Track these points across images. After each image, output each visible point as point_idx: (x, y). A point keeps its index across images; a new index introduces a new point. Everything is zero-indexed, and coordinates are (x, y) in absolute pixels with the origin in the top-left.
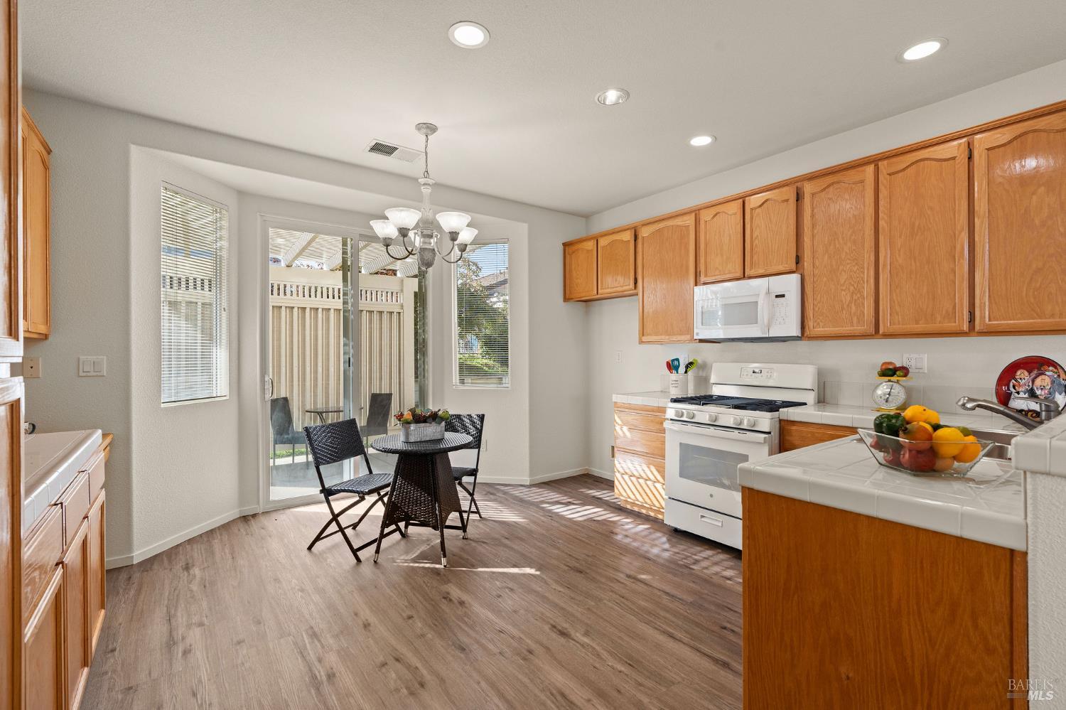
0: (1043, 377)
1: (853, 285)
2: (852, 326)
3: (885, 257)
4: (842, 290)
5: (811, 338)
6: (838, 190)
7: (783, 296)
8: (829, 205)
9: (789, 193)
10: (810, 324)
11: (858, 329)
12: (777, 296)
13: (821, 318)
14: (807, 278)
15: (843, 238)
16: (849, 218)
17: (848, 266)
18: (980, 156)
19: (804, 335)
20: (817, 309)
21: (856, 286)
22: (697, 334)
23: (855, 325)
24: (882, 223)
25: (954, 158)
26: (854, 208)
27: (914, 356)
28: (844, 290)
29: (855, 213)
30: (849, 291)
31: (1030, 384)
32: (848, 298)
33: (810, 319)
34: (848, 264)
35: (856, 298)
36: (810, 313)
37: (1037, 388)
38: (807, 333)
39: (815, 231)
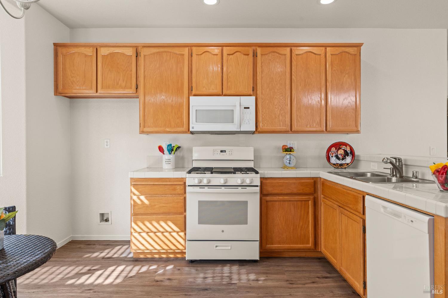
0: (341, 150)
1: (280, 106)
2: (281, 127)
3: (295, 94)
4: (276, 108)
5: (260, 132)
6: (274, 56)
7: (248, 108)
8: (269, 63)
9: (250, 50)
10: (261, 125)
11: (284, 128)
12: (245, 108)
13: (266, 122)
14: (259, 99)
15: (276, 82)
16: (279, 71)
17: (279, 96)
18: (329, 57)
19: (257, 131)
20: (263, 117)
21: (281, 106)
22: (193, 128)
23: (281, 126)
24: (293, 77)
25: (320, 55)
26: (281, 67)
27: (292, 142)
28: (277, 108)
29: (282, 70)
30: (279, 109)
31: (336, 153)
32: (278, 113)
33: (261, 122)
34: (278, 95)
35: (282, 113)
36: (260, 119)
37: (339, 155)
38: (259, 129)
39: (263, 75)
